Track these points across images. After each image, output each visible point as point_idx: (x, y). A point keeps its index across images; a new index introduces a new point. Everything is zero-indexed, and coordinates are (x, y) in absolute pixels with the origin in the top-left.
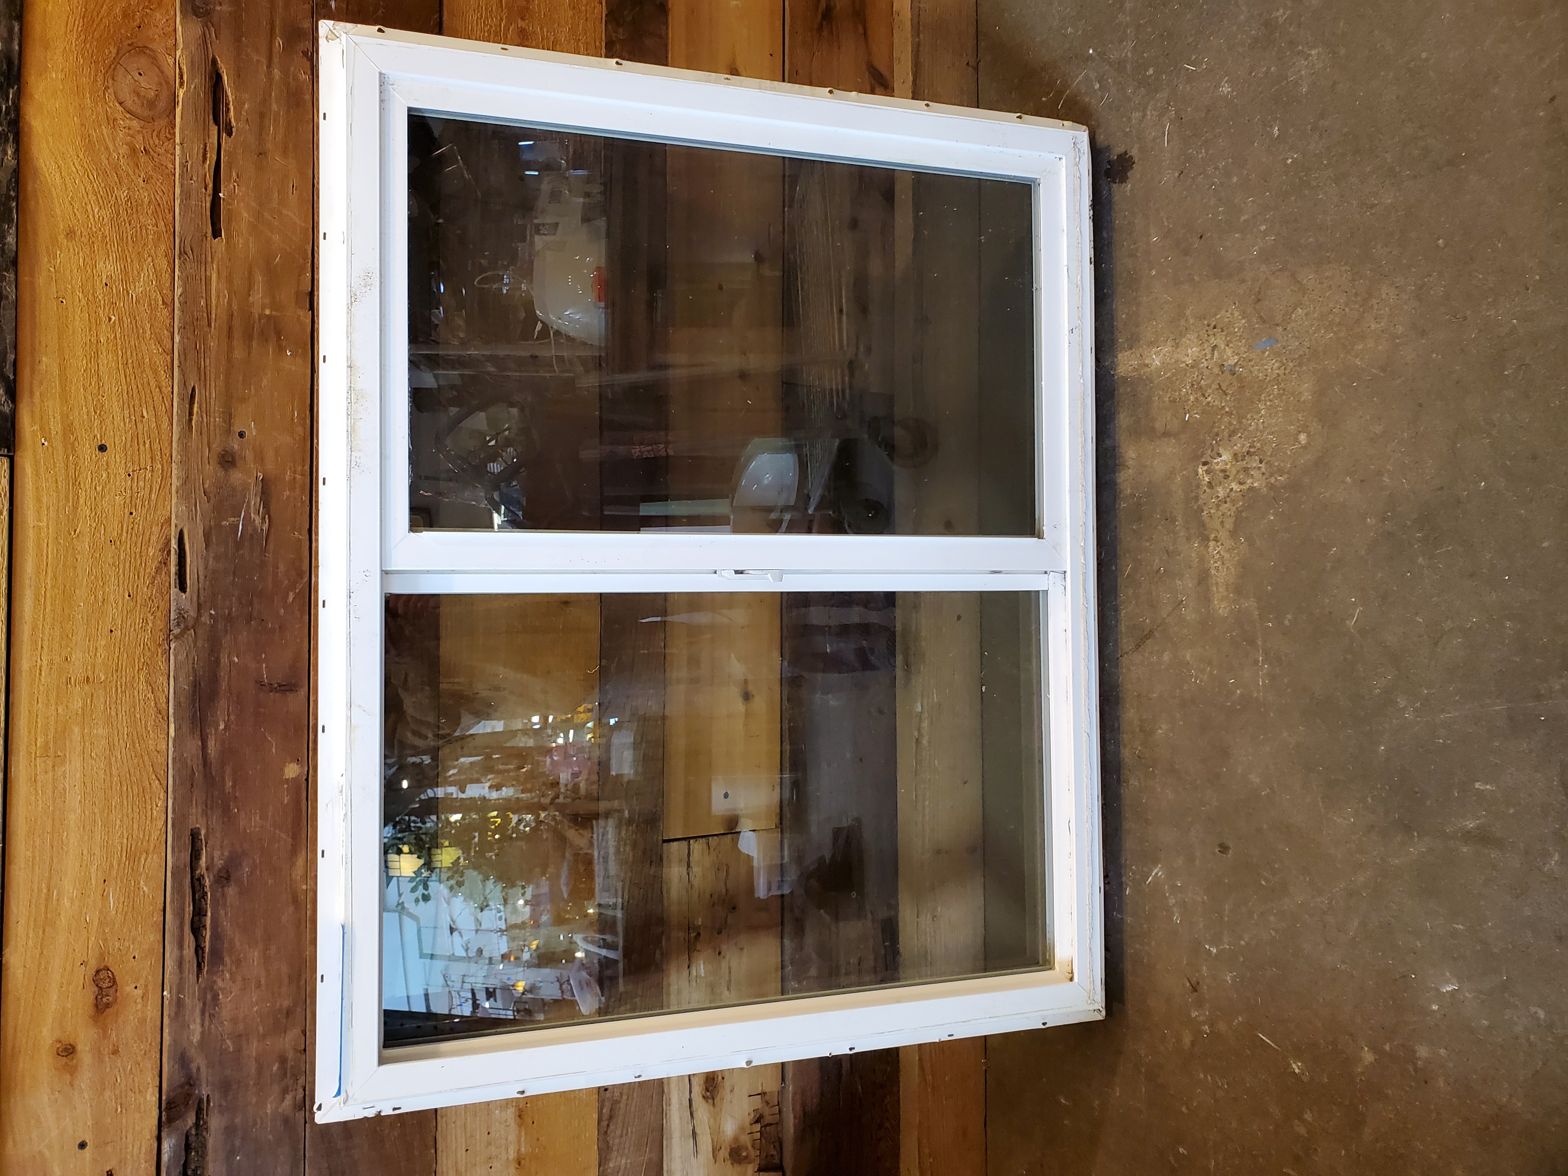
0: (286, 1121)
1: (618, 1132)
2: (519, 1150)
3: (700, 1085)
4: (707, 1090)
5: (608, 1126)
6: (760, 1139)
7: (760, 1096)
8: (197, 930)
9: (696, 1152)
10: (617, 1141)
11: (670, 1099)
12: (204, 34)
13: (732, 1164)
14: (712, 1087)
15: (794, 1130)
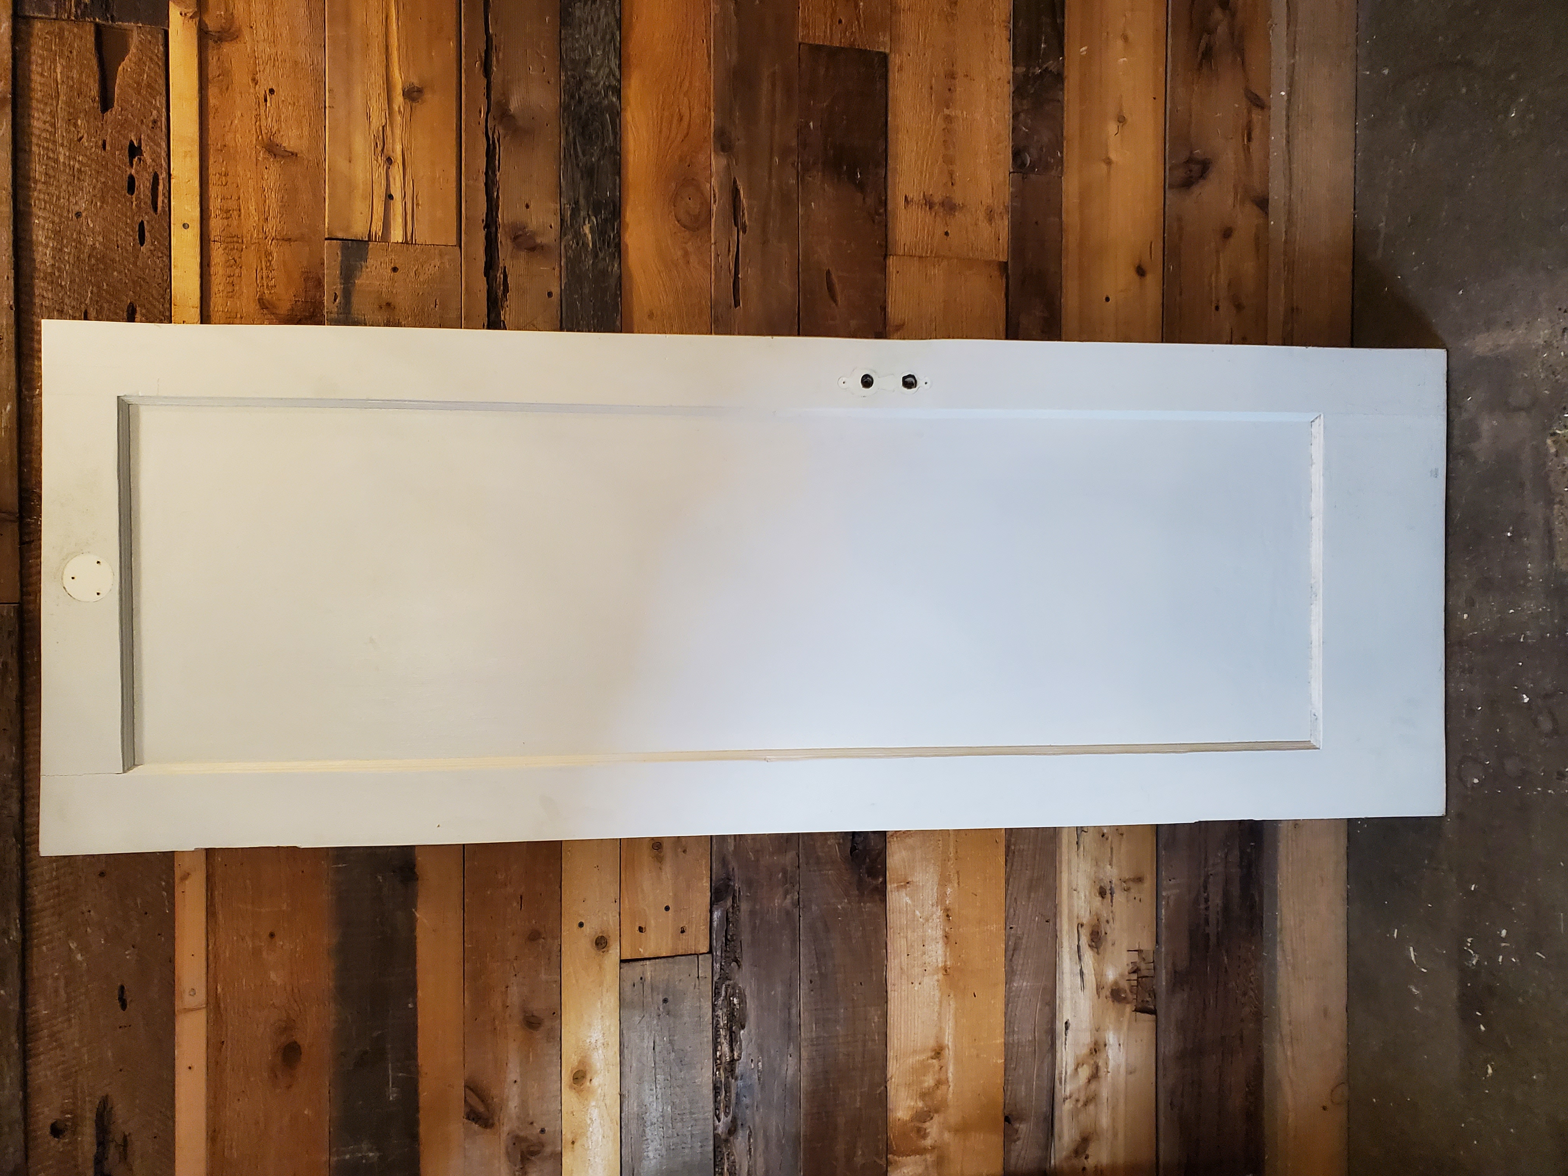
1: (1021, 962)
2: (945, 961)
3: (1086, 936)
4: (1092, 940)
5: (1013, 955)
6: (1137, 986)
7: (1137, 952)
9: (1083, 987)
10: (1020, 968)
11: (1062, 942)
12: (729, 164)
13: (1113, 1002)
14: (1097, 939)
15: (1166, 983)
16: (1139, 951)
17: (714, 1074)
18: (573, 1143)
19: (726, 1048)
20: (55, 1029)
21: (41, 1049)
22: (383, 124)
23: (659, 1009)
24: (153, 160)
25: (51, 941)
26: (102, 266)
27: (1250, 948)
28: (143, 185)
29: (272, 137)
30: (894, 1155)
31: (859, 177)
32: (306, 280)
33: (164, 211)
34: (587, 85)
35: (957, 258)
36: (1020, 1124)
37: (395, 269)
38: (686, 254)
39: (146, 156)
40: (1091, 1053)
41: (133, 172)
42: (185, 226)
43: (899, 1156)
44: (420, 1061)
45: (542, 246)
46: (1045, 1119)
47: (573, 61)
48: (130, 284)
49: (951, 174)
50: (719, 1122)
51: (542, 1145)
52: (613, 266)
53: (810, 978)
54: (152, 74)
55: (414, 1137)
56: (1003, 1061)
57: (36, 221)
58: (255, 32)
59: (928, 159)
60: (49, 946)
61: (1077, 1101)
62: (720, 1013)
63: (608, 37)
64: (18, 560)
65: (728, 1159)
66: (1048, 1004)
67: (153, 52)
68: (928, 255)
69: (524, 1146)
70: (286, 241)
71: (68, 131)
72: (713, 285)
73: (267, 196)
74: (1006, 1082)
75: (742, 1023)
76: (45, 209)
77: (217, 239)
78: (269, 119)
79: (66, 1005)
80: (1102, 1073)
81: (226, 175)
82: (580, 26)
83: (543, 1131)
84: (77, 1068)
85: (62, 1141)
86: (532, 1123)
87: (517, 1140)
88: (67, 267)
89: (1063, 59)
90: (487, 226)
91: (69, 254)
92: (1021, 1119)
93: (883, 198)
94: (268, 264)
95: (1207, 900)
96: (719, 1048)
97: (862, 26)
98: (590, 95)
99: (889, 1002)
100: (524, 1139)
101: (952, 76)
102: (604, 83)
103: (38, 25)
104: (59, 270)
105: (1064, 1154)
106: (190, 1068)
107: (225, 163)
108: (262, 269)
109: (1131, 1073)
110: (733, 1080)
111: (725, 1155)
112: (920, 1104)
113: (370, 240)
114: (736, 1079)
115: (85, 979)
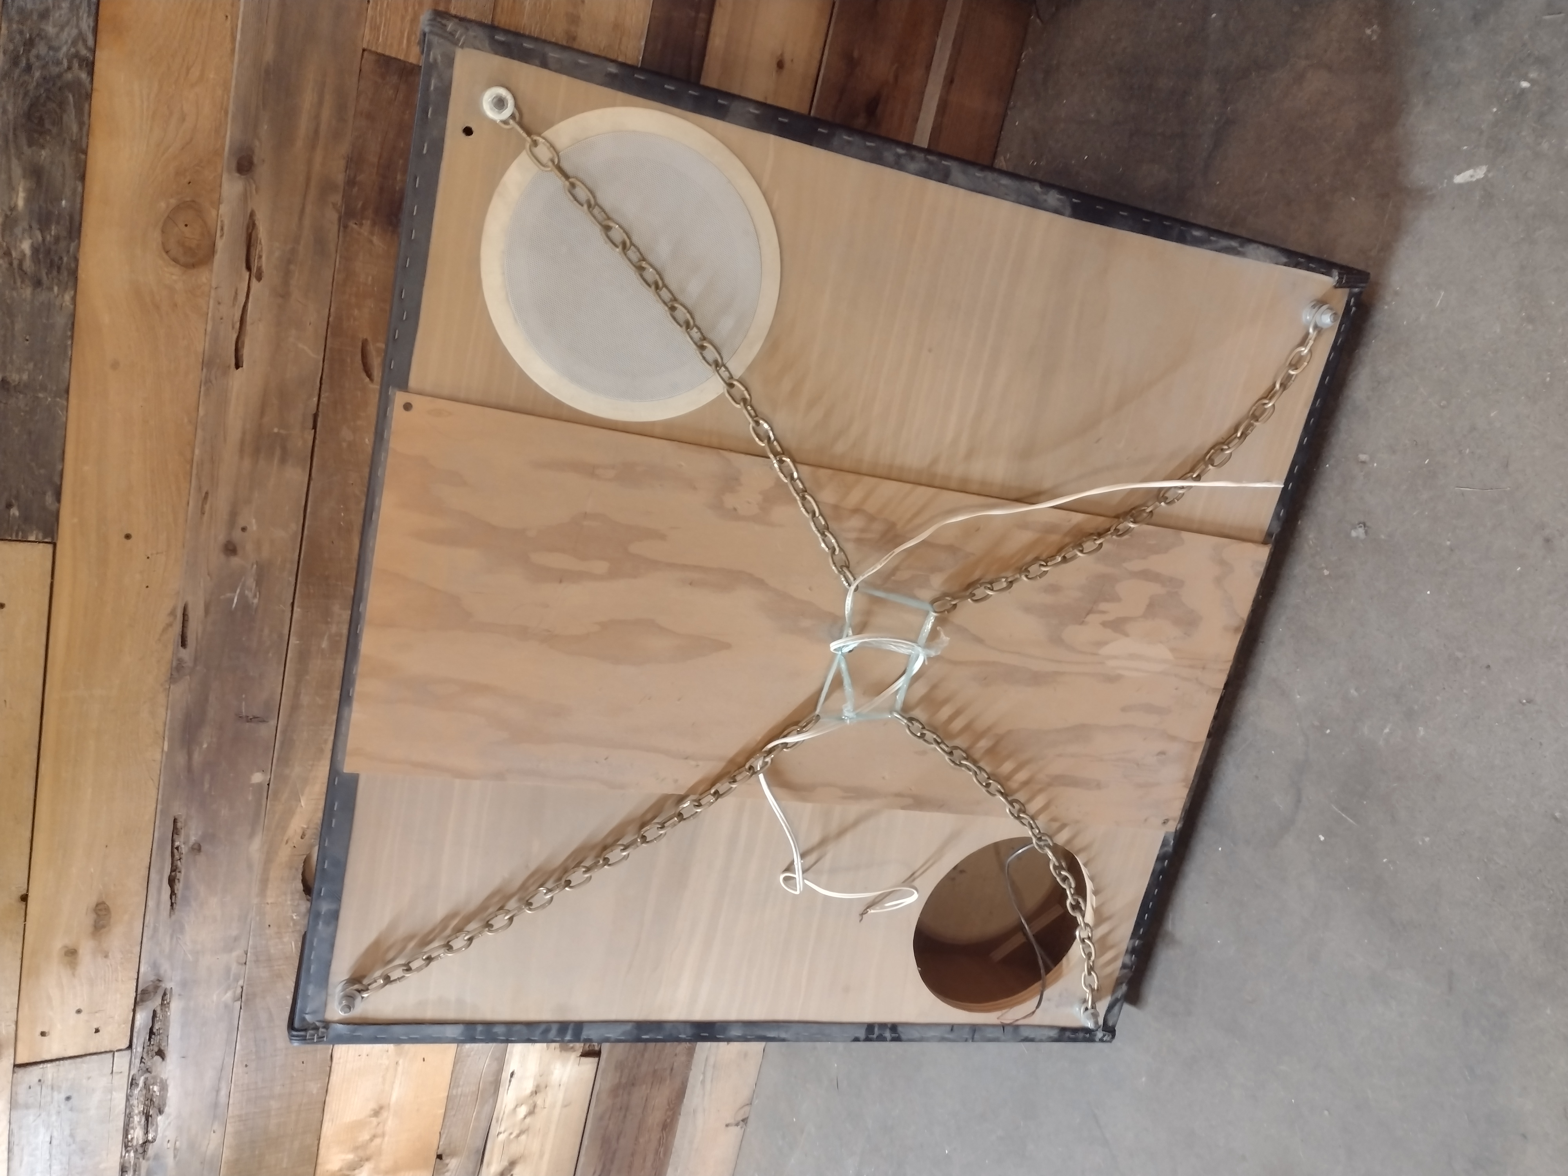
0: (226, 1006)
8: (172, 881)
12: (246, 190)
13: (561, 1051)
17: (123, 1156)
19: (137, 1133)
23: (59, 1106)
36: (451, 1159)
38: (173, 293)
40: (532, 1095)
46: (477, 1151)
52: (63, 299)
53: (245, 1064)
56: (444, 1111)
61: (511, 1133)
62: (135, 1103)
66: (496, 1062)
72: (208, 338)
74: (443, 1127)
75: (162, 1109)
80: (539, 1107)
92: (453, 1154)
96: (131, 1134)
98: (44, 63)
99: (332, 1076)
102: (68, 50)
109: (566, 1106)
110: (144, 1162)
112: (350, 1157)
114: (148, 1160)
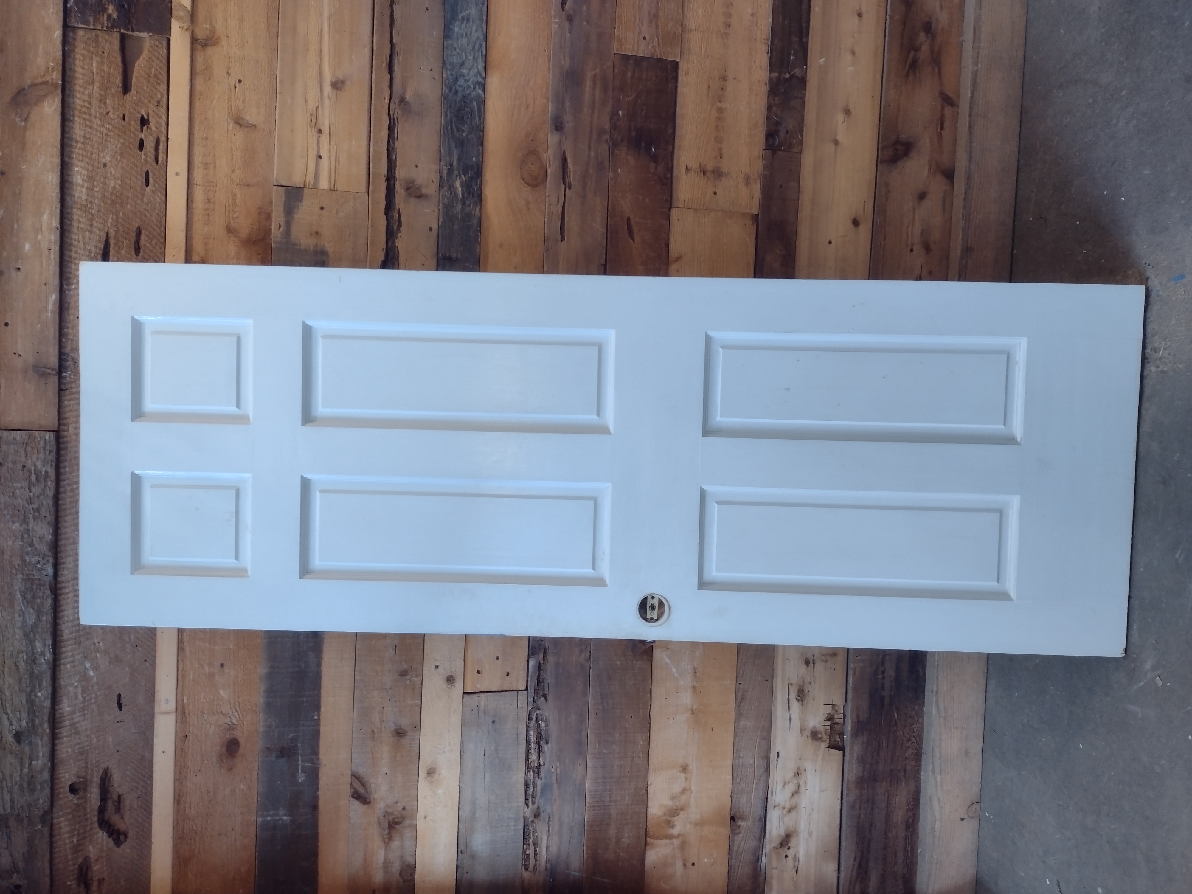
0: (581, 665)
1: (746, 708)
2: (693, 705)
3: (794, 692)
4: (798, 696)
5: (741, 703)
6: (830, 730)
7: (831, 706)
9: (791, 728)
10: (745, 712)
11: (777, 696)
12: (560, 139)
13: (812, 740)
14: (802, 695)
15: (851, 729)
16: (833, 706)
17: (526, 775)
18: (425, 817)
19: (534, 757)
20: (75, 720)
21: (65, 734)
22: (317, 106)
23: (489, 727)
24: (157, 128)
25: (73, 662)
26: (119, 201)
27: (914, 708)
28: (149, 144)
29: (239, 114)
30: (651, 838)
31: (653, 151)
32: (260, 214)
33: (163, 163)
34: (461, 82)
35: (722, 211)
36: (742, 822)
37: (322, 208)
38: (528, 203)
39: (152, 124)
40: (795, 775)
41: (143, 136)
42: (177, 174)
43: (654, 840)
44: (321, 756)
45: (426, 195)
46: (760, 819)
47: (452, 64)
48: (138, 213)
49: (720, 149)
50: (528, 808)
51: (403, 818)
52: (476, 210)
53: (595, 711)
54: (158, 68)
55: (315, 807)
56: (731, 777)
57: (77, 169)
58: (230, 39)
59: (704, 139)
60: (72, 665)
61: (784, 808)
62: (531, 733)
63: (477, 47)
64: (57, 401)
65: (533, 834)
66: (765, 739)
67: (159, 53)
68: (701, 208)
69: (391, 818)
70: (247, 186)
71: (100, 107)
72: (546, 225)
73: (234, 154)
74: (732, 791)
75: (547, 740)
76: (82, 161)
77: (199, 183)
78: (238, 101)
79: (82, 705)
80: (802, 789)
81: (206, 139)
82: (458, 39)
83: (404, 808)
84: (88, 748)
85: (77, 796)
86: (397, 803)
87: (386, 814)
88: (96, 201)
89: (806, 68)
90: (388, 180)
91: (98, 192)
92: (742, 818)
93: (670, 166)
94: (233, 202)
95: (883, 672)
96: (530, 757)
97: (661, 41)
98: (463, 88)
99: (651, 732)
100: (391, 814)
101: (724, 79)
102: (473, 80)
103: (81, 33)
104: (91, 203)
105: (773, 845)
106: (164, 752)
107: (206, 130)
108: (229, 206)
109: (823, 791)
110: (539, 780)
111: (531, 832)
112: (670, 803)
113: (305, 187)
114: (541, 779)
115: (96, 688)
